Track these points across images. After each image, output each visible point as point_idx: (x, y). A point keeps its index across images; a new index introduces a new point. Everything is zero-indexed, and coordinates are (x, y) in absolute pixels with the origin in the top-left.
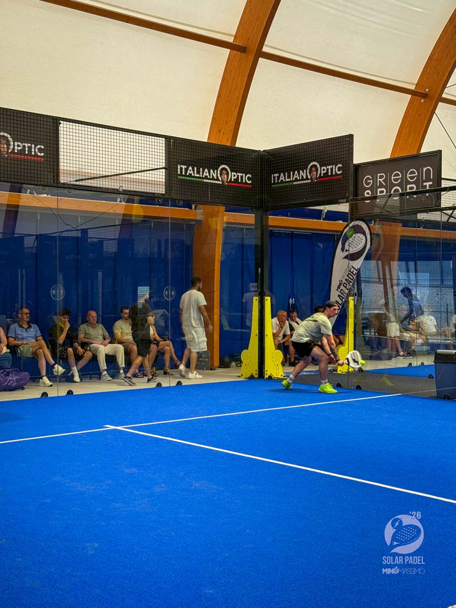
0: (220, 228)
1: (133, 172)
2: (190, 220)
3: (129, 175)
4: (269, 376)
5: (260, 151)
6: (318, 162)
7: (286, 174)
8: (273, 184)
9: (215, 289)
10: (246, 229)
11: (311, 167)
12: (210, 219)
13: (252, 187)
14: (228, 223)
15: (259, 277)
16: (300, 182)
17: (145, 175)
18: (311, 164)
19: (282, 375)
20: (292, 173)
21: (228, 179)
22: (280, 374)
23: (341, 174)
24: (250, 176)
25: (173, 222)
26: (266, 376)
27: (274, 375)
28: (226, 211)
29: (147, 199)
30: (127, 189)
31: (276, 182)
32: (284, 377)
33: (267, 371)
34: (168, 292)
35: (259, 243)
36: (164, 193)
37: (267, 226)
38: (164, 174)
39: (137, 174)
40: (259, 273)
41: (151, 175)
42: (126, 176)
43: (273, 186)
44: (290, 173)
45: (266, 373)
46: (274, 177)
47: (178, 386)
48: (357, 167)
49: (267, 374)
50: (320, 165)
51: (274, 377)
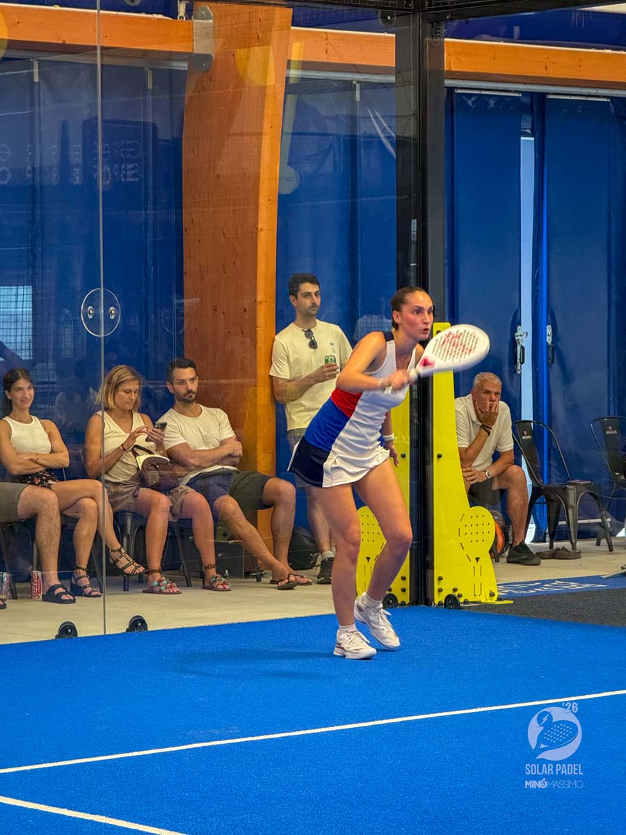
0: (274, 82)
2: (171, 56)
4: (449, 597)
9: (259, 298)
10: (366, 85)
12: (241, 53)
14: (305, 65)
15: (413, 248)
19: (492, 595)
22: (486, 591)
25: (108, 61)
26: (439, 598)
27: (468, 594)
32: (499, 599)
33: (440, 579)
34: (96, 308)
35: (411, 131)
37: (440, 74)
40: (414, 239)
45: (436, 588)
47: (136, 633)
49: (440, 590)
51: (466, 602)
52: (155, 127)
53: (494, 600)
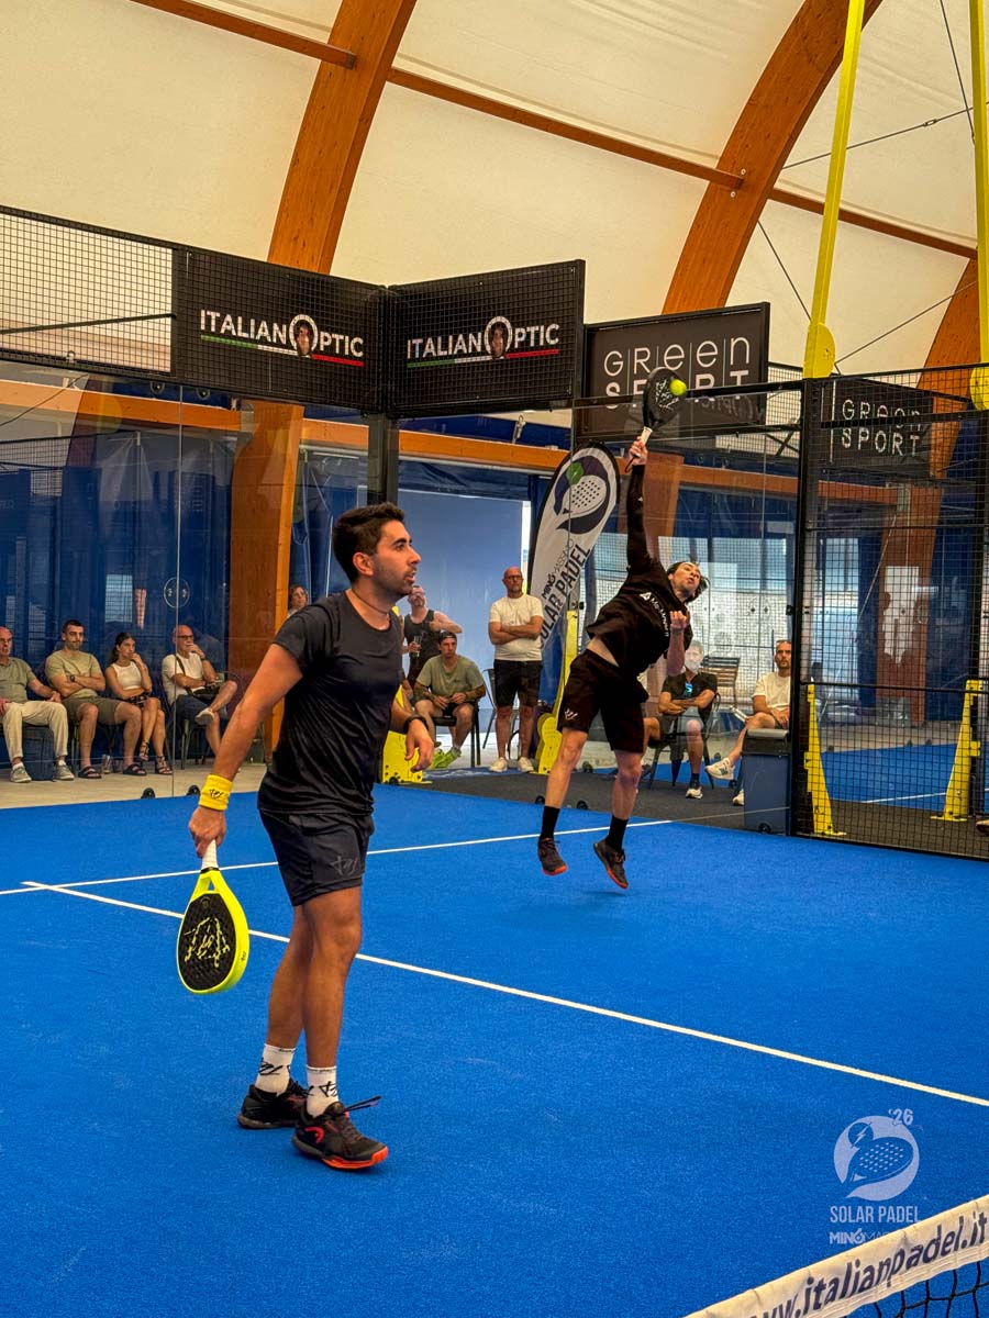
0: (291, 452)
1: (99, 322)
2: (226, 433)
3: (90, 329)
4: (392, 778)
5: (383, 287)
6: (508, 318)
7: (440, 339)
8: (410, 361)
9: (278, 586)
11: (494, 327)
12: (270, 432)
13: (365, 364)
14: (310, 443)
16: (469, 360)
17: (127, 328)
18: (493, 321)
19: (419, 777)
20: (451, 338)
21: (311, 346)
23: (556, 346)
24: (361, 341)
25: (186, 435)
26: (386, 779)
27: (403, 777)
28: (305, 416)
29: (130, 381)
30: (84, 358)
31: (417, 356)
32: (423, 780)
33: (387, 766)
34: (174, 590)
35: (377, 487)
36: (168, 370)
37: (396, 452)
38: (169, 329)
39: (109, 326)
41: (139, 330)
42: (84, 329)
43: (409, 365)
44: (447, 339)
46: (413, 347)
48: (593, 331)
49: (387, 774)
50: (512, 324)
51: (403, 781)
52: (214, 478)
53: (420, 781)
